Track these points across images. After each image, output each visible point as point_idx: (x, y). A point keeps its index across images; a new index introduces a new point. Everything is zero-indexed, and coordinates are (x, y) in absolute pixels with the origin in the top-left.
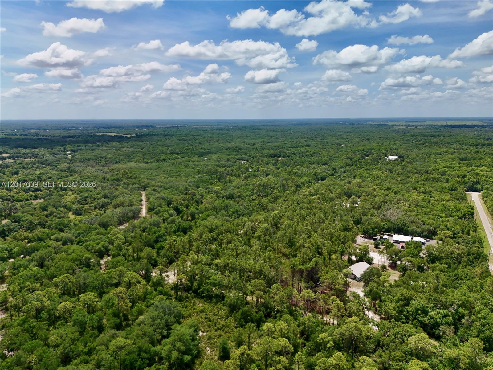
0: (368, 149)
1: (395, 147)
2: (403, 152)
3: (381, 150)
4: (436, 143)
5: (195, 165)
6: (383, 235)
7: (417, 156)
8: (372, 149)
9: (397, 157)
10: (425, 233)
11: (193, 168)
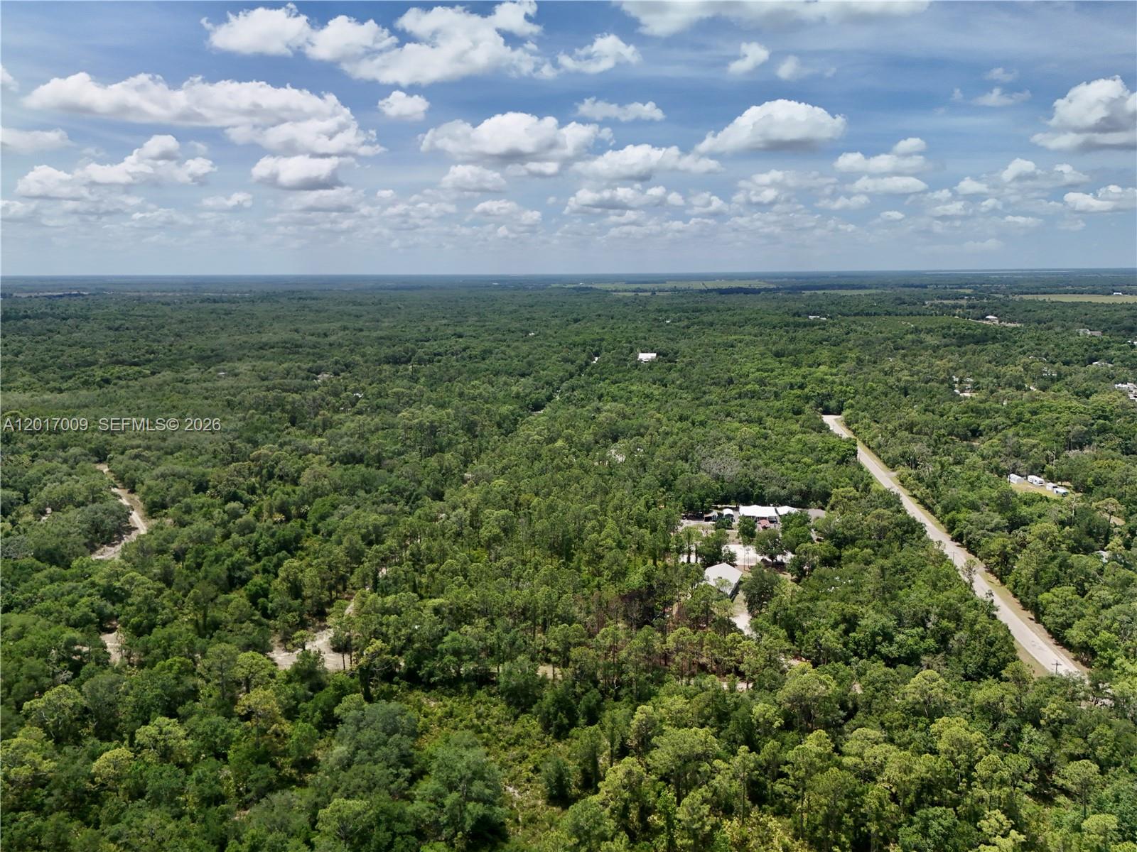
0: (593, 340)
1: (641, 335)
2: (663, 345)
3: (620, 342)
4: (711, 324)
5: (207, 390)
6: (721, 509)
7: (695, 350)
8: (602, 340)
9: (655, 355)
10: (796, 498)
11: (206, 398)
